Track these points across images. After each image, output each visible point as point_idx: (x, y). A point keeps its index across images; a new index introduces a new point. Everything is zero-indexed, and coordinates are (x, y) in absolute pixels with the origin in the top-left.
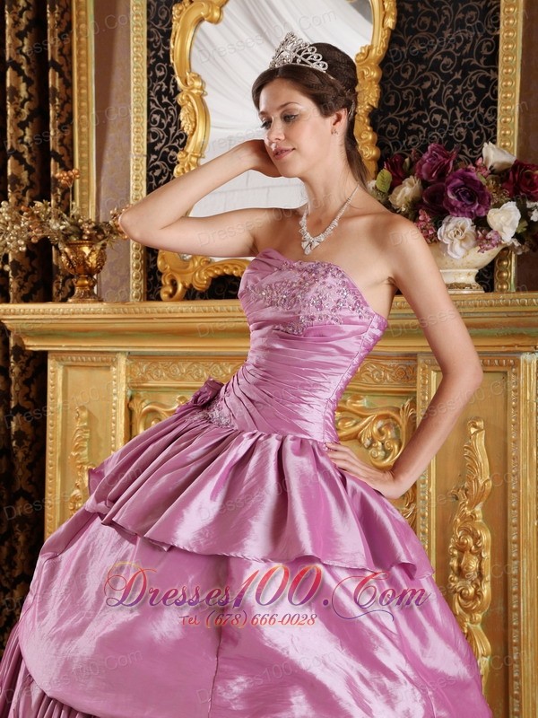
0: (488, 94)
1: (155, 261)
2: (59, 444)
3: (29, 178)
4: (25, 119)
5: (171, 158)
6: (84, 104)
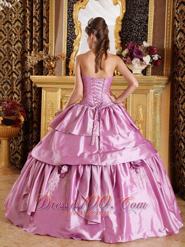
0: (146, 29)
1: (68, 66)
2: (44, 110)
3: (38, 45)
4: (37, 30)
5: (73, 41)
6: (52, 27)
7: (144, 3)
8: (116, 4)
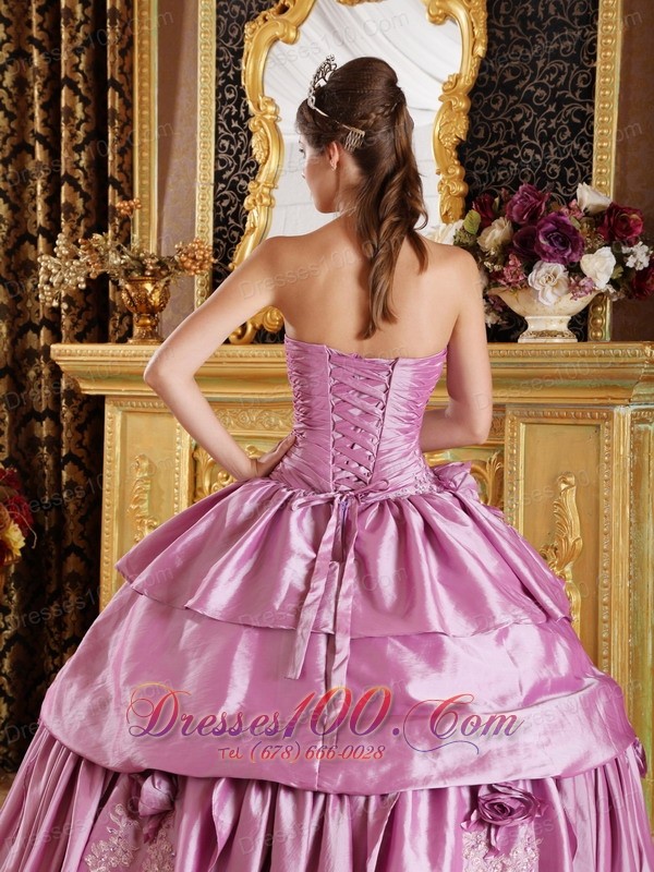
0: (584, 129)
2: (117, 496)
3: (84, 206)
4: (80, 142)
5: (241, 187)
6: (145, 126)
7: (572, 10)
8: (440, 16)
